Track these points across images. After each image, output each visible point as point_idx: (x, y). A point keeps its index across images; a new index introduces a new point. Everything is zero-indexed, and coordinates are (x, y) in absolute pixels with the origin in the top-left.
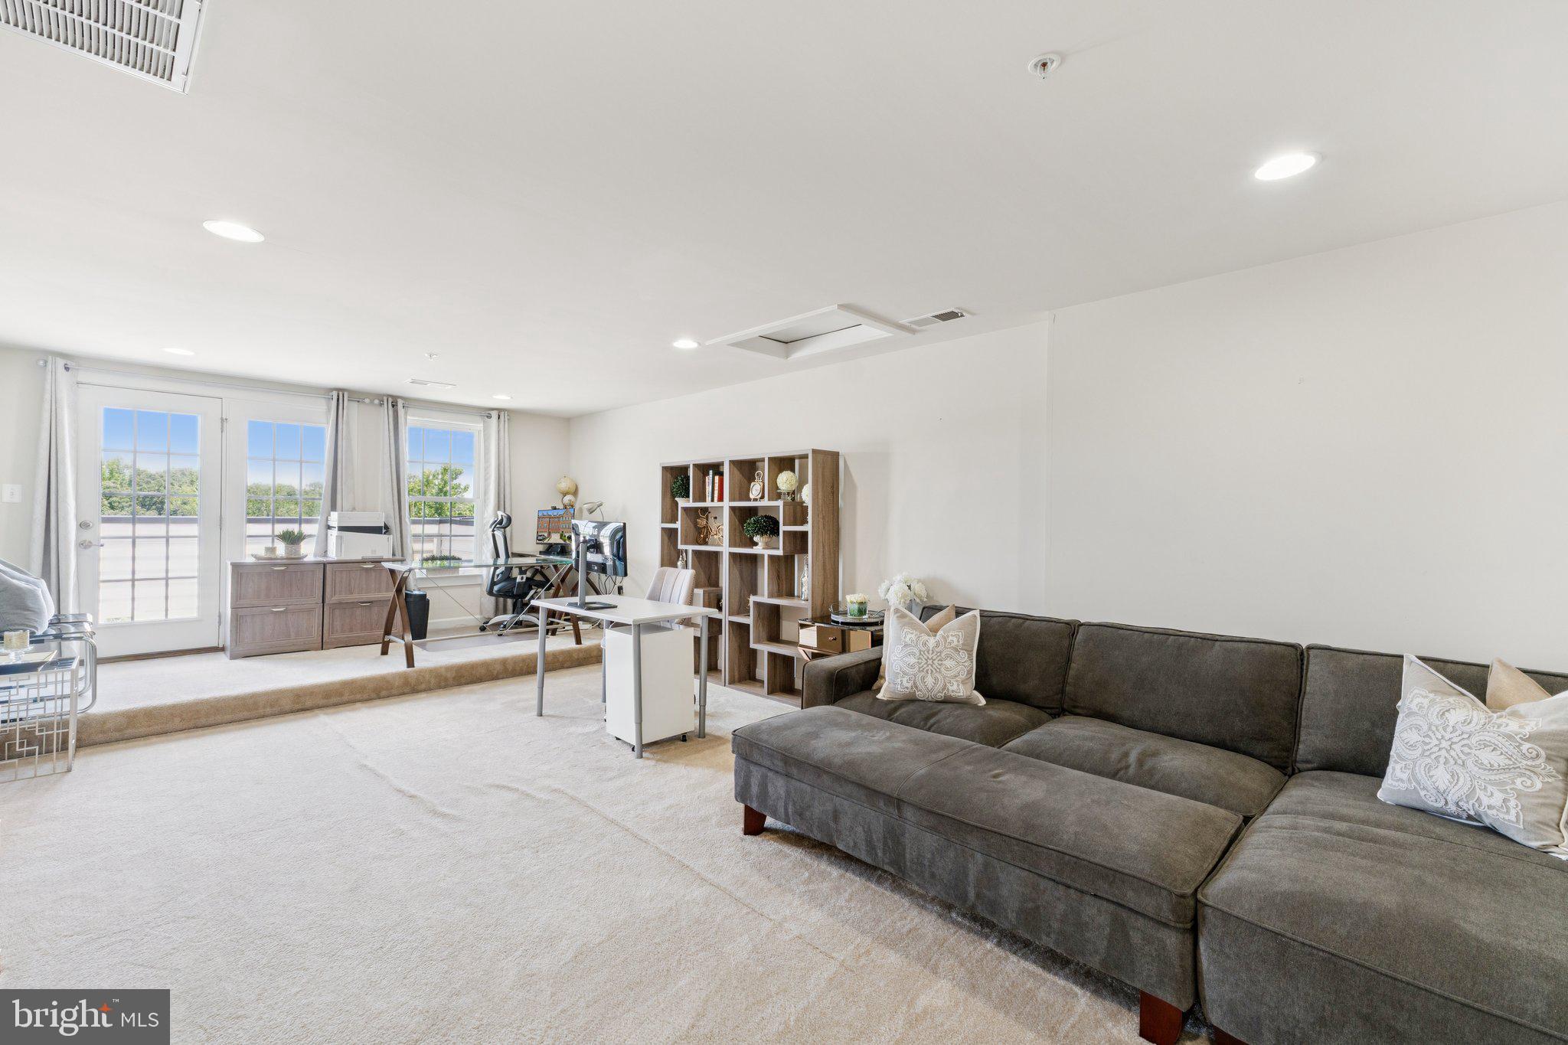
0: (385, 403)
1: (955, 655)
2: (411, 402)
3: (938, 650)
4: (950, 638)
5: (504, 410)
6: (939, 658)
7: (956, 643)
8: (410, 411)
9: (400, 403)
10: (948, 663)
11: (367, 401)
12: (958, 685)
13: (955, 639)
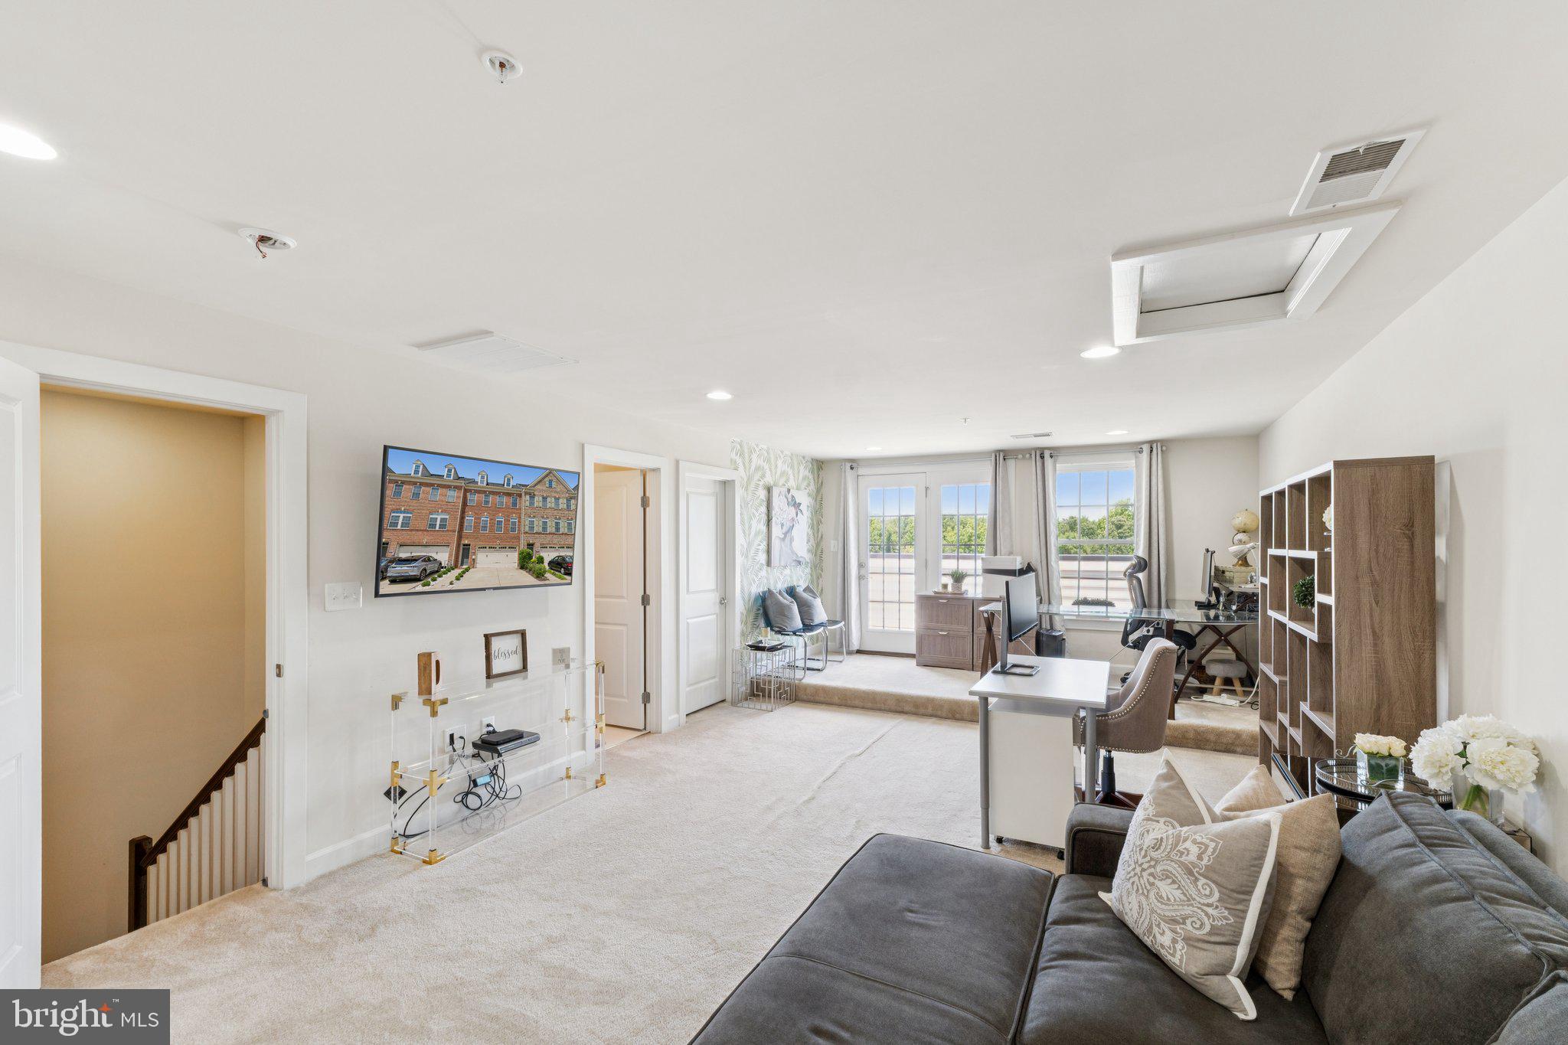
0: (1033, 456)
1: (1185, 881)
2: (1055, 452)
3: (1154, 854)
4: (1188, 844)
5: (1156, 441)
6: (1152, 870)
7: (1192, 857)
8: (1060, 459)
9: (1047, 454)
10: (1165, 888)
11: (1020, 456)
12: (1174, 941)
13: (1194, 850)
